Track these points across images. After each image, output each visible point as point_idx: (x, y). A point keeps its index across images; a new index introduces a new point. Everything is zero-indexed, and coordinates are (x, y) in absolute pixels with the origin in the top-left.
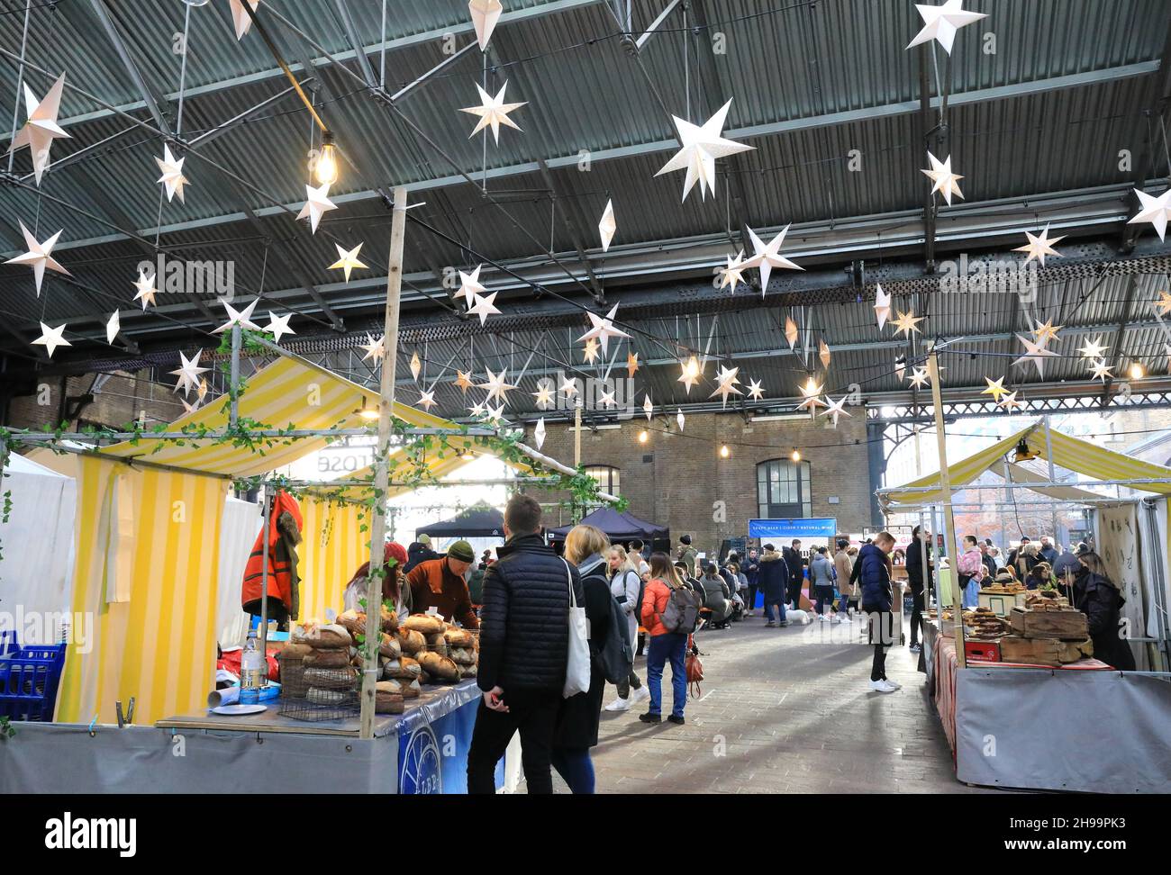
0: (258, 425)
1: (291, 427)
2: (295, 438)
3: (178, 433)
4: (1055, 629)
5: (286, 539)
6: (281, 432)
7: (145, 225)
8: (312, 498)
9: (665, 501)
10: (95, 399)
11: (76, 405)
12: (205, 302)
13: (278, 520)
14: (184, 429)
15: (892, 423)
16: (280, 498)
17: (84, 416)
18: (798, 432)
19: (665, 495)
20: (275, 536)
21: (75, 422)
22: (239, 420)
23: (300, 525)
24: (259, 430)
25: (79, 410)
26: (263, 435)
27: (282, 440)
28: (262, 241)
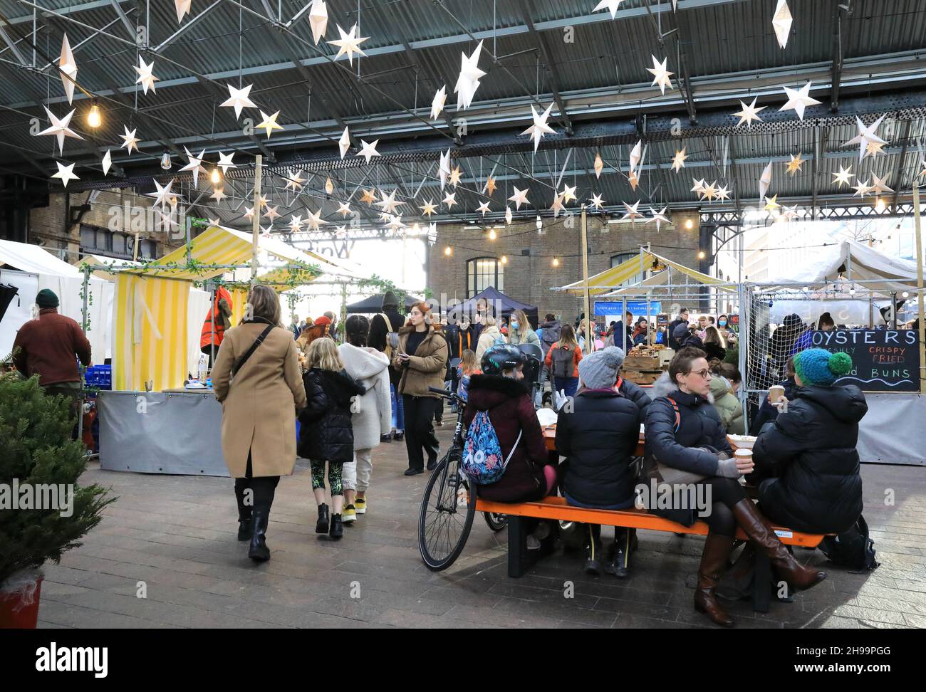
0: (200, 263)
1: (214, 264)
2: (216, 269)
3: (165, 266)
4: (638, 366)
5: (223, 314)
6: (210, 266)
7: (125, 84)
8: (239, 290)
9: (538, 287)
10: (92, 208)
11: (77, 213)
12: (172, 140)
13: (218, 303)
14: (167, 264)
15: (720, 225)
16: (220, 290)
17: (84, 221)
18: (644, 231)
19: (538, 282)
20: (217, 312)
21: (78, 225)
22: (192, 260)
23: (231, 306)
24: (200, 265)
25: (80, 216)
26: (202, 267)
27: (211, 269)
28: (211, 98)
